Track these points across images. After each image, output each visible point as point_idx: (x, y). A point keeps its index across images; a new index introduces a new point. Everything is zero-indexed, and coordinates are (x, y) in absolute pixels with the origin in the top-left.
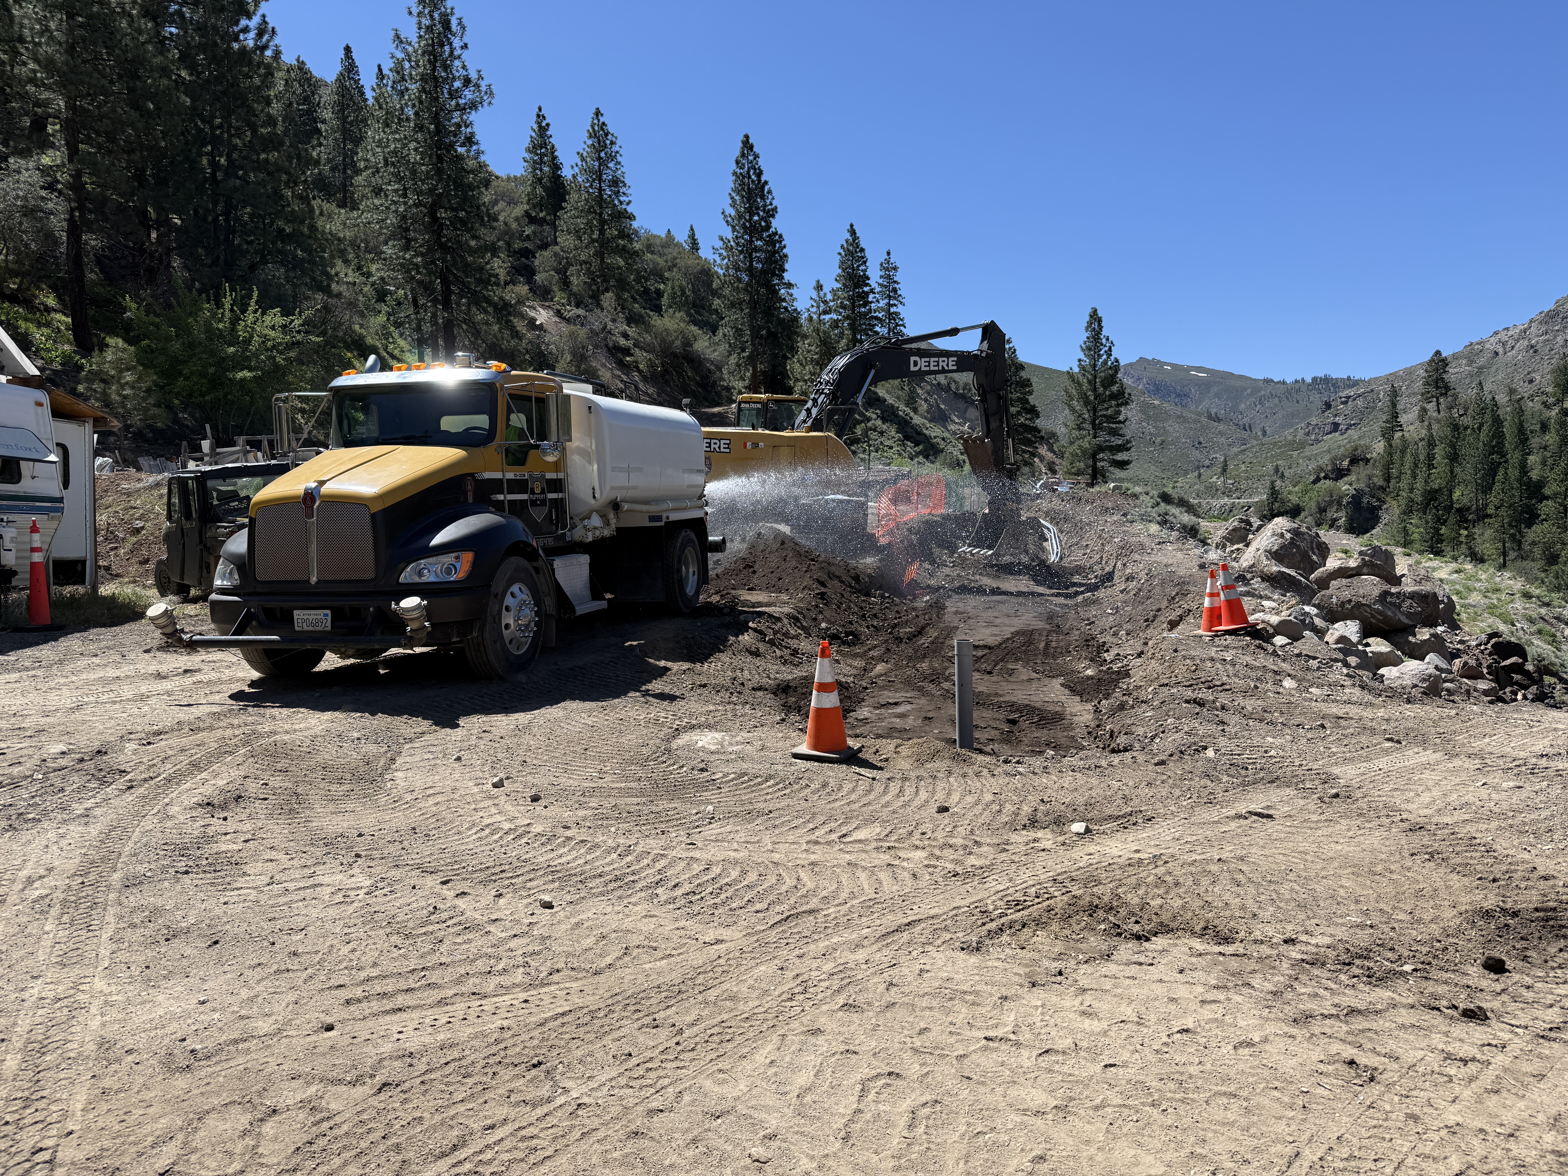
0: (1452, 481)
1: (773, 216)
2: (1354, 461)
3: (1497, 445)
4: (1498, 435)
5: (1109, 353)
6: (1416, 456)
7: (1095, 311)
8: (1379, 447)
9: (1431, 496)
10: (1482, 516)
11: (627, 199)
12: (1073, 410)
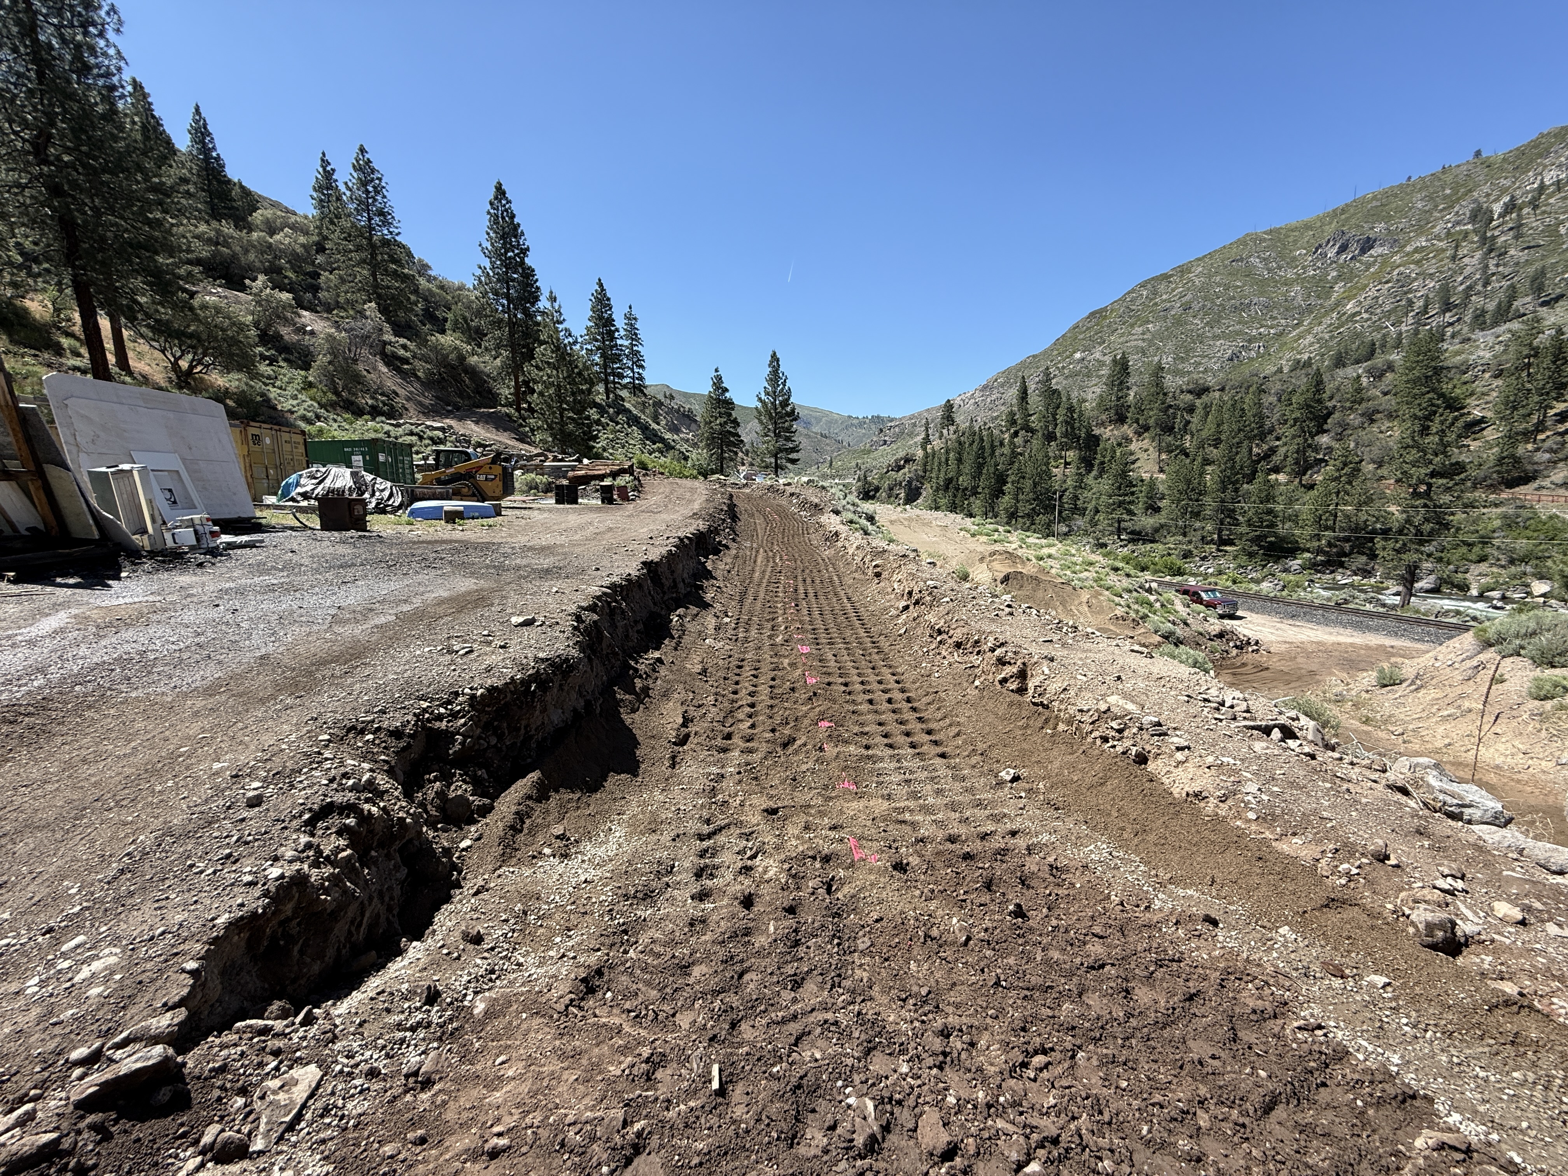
0: (959, 473)
1: (524, 254)
2: (907, 461)
3: (981, 454)
4: (982, 448)
5: (784, 384)
6: (940, 459)
7: (775, 353)
8: (920, 453)
9: (949, 481)
10: (975, 493)
11: (396, 231)
12: (761, 422)
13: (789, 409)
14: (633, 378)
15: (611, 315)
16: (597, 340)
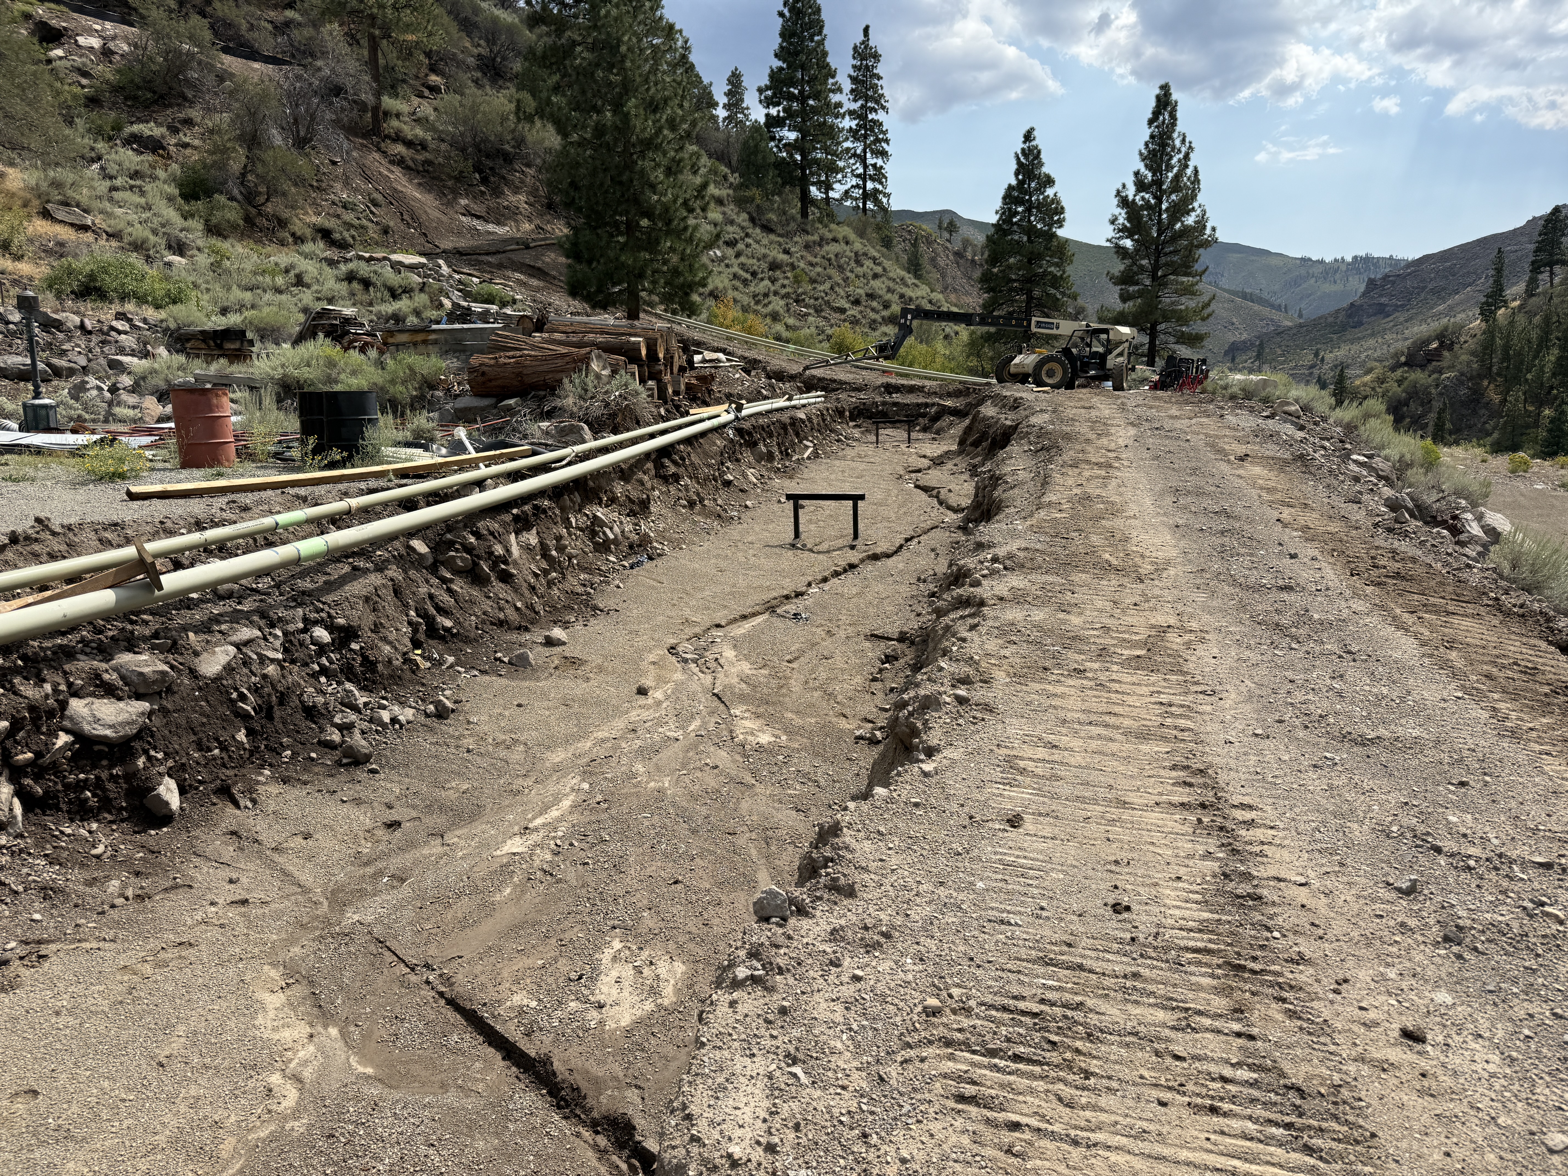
2: (1444, 344)
5: (1184, 163)
7: (1166, 92)
8: (1475, 327)
13: (1190, 220)
14: (863, 177)
15: (821, 43)
16: (791, 97)
